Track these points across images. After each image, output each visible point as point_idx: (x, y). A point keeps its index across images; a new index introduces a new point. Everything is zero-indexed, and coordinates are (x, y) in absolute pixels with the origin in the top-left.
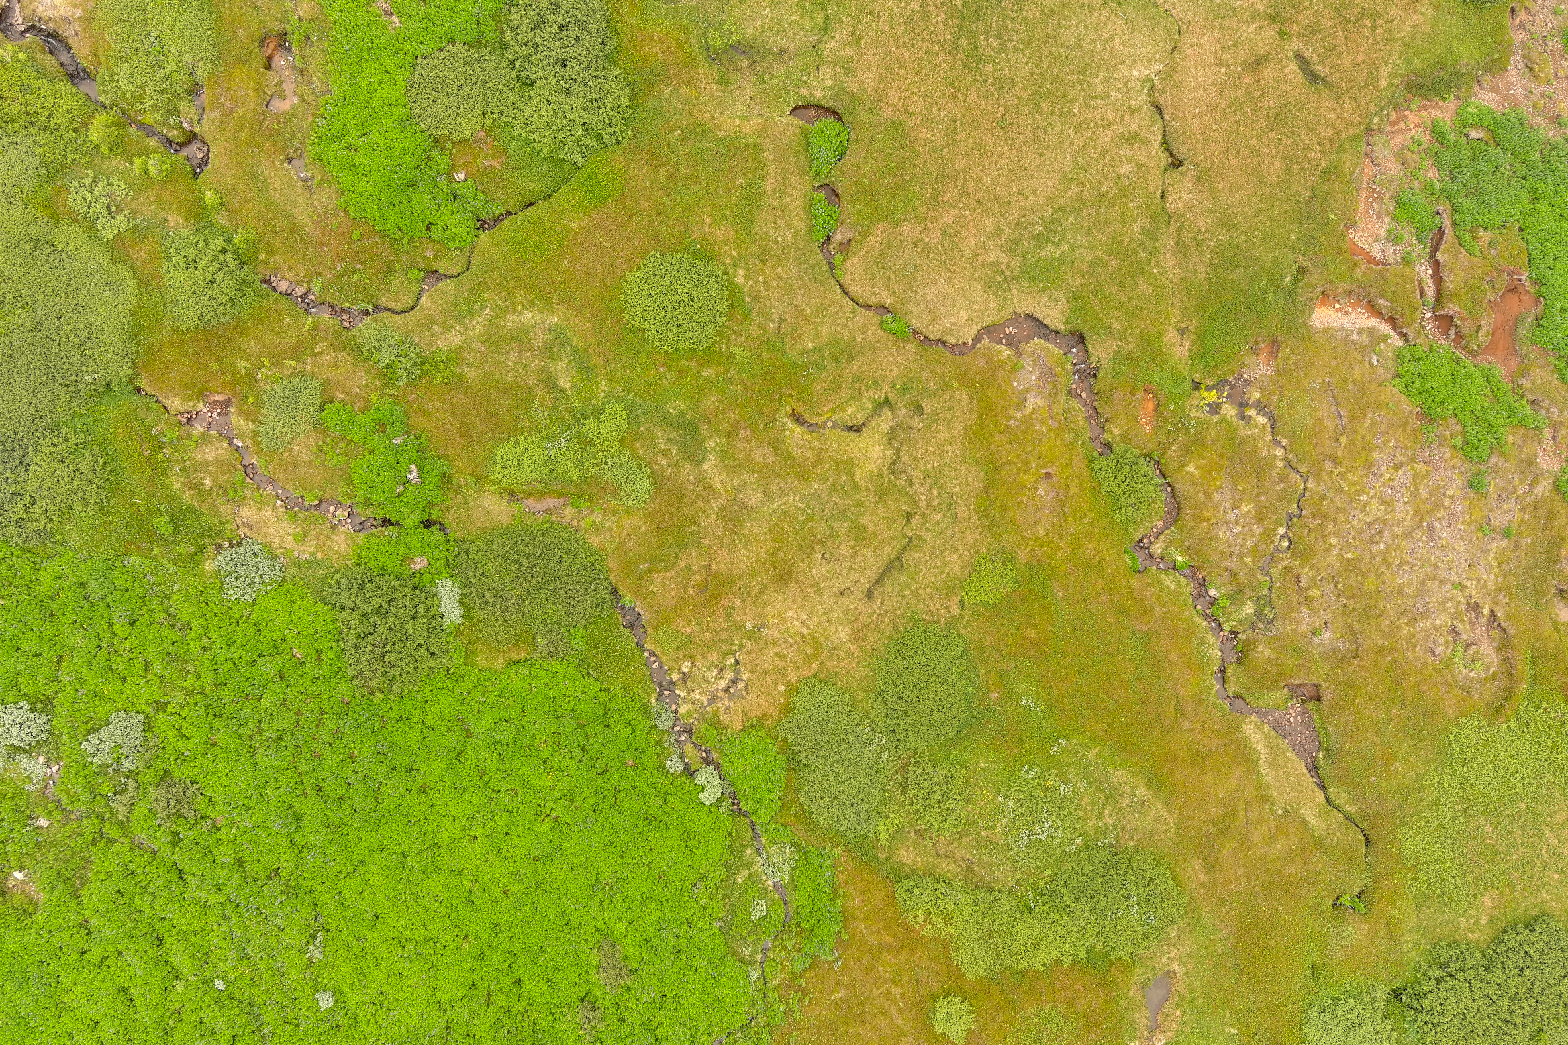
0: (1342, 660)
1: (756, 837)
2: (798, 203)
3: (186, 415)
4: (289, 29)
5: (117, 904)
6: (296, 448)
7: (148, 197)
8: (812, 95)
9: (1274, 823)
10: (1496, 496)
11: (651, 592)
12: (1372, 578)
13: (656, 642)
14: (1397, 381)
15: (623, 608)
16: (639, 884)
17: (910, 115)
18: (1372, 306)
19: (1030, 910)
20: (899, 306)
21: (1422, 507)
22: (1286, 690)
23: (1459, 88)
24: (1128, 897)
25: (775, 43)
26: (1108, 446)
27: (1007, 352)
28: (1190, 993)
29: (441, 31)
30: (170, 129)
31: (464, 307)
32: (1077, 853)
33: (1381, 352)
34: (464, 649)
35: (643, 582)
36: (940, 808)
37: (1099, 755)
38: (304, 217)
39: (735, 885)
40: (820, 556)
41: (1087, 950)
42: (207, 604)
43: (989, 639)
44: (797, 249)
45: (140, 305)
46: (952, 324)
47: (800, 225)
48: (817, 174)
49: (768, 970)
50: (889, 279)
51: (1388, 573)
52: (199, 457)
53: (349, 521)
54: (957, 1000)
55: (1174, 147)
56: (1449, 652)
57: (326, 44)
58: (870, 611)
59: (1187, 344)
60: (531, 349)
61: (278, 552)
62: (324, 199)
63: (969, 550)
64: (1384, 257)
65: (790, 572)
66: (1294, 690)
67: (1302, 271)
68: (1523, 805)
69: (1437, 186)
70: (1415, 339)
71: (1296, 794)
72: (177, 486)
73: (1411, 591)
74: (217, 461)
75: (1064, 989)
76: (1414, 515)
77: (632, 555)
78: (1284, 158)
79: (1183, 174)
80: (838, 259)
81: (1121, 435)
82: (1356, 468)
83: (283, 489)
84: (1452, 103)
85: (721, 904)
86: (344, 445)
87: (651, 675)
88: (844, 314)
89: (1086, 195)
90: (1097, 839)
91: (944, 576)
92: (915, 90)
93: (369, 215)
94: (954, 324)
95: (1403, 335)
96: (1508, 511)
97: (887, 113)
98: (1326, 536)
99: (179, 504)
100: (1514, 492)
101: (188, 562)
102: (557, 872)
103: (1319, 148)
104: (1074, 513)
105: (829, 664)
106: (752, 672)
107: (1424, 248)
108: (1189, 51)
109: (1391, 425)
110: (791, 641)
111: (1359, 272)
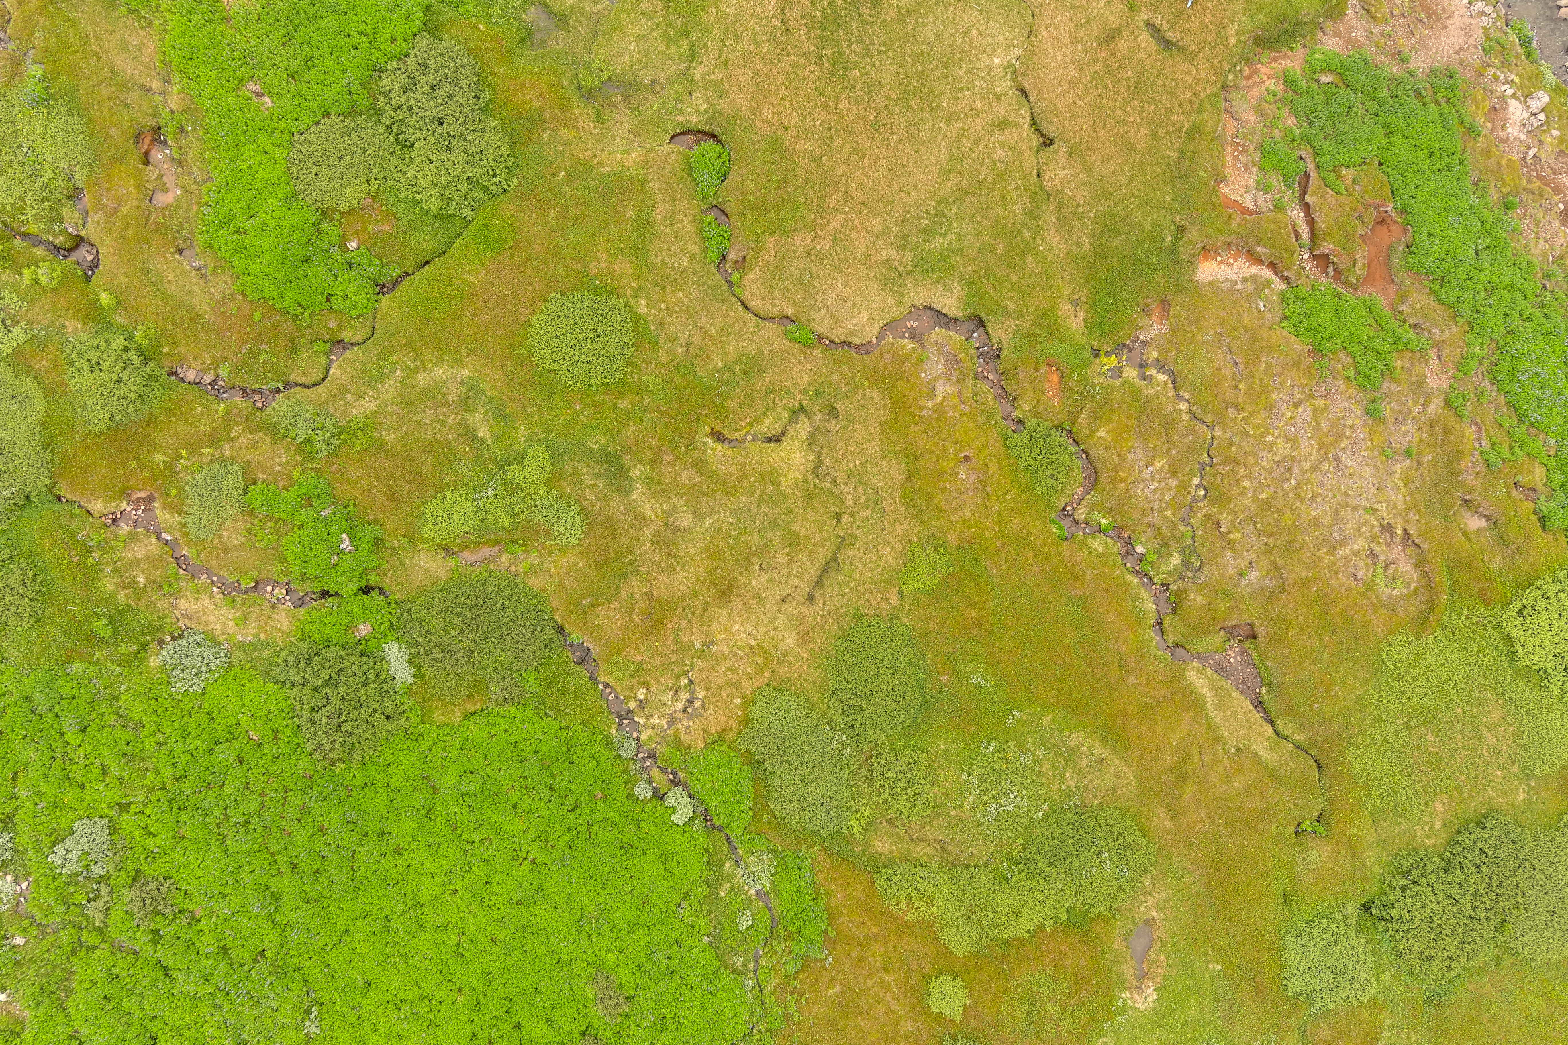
0: (1269, 597)
1: (732, 849)
2: (689, 228)
3: (110, 516)
4: (162, 122)
5: (105, 1010)
6: (225, 534)
7: (42, 306)
8: (688, 121)
9: (1228, 762)
10: (1393, 420)
11: (597, 626)
12: (1288, 514)
13: (608, 674)
14: (1285, 323)
15: (571, 644)
16: (623, 912)
17: (786, 129)
18: (1252, 255)
19: (1007, 880)
20: (801, 315)
21: (1325, 439)
22: (1222, 633)
23: (1304, 36)
24: (1100, 854)
25: (645, 75)
26: (1020, 422)
27: (911, 345)
28: (1171, 938)
29: (314, 105)
30: (56, 236)
31: (374, 372)
32: (1045, 819)
33: (1266, 297)
34: (419, 708)
35: (588, 617)
36: (907, 794)
37: (1053, 721)
38: (202, 305)
39: (719, 899)
40: (757, 567)
41: (1068, 911)
42: (157, 700)
43: (931, 624)
44: (694, 272)
45: (49, 414)
46: (855, 326)
47: (694, 249)
48: (704, 197)
49: (761, 977)
50: (788, 290)
51: (1302, 507)
52: (129, 555)
53: (288, 598)
54: (948, 978)
55: (1044, 127)
56: (1370, 574)
57: (201, 133)
58: (812, 613)
59: (1081, 315)
60: (447, 405)
61: (221, 638)
62: (220, 286)
63: (900, 541)
64: (1257, 206)
65: (730, 587)
66: (1230, 632)
67: (1181, 229)
68: (1459, 710)
69: (1297, 132)
70: (1296, 280)
71: (1246, 731)
72: (110, 587)
73: (1326, 521)
74: (148, 557)
75: (1050, 952)
76: (1320, 448)
77: (573, 592)
78: (1149, 124)
79: (1055, 152)
80: (735, 277)
81: (1031, 410)
82: (1258, 411)
83: (218, 576)
84: (1300, 52)
85: (707, 919)
86: (273, 524)
87: (608, 707)
88: (749, 329)
89: (965, 184)
90: (1062, 803)
91: (879, 570)
92: (787, 104)
93: (267, 295)
94: (856, 325)
95: (1285, 279)
96: (1406, 433)
97: (763, 129)
98: (1238, 480)
99: (116, 605)
100: (1410, 414)
101: (132, 661)
102: (541, 913)
103: (1181, 111)
104: (995, 491)
105: (781, 671)
106: (707, 689)
107: (1293, 193)
108: (1044, 33)
109: (1285, 366)
110: (741, 653)
111: (1234, 225)
